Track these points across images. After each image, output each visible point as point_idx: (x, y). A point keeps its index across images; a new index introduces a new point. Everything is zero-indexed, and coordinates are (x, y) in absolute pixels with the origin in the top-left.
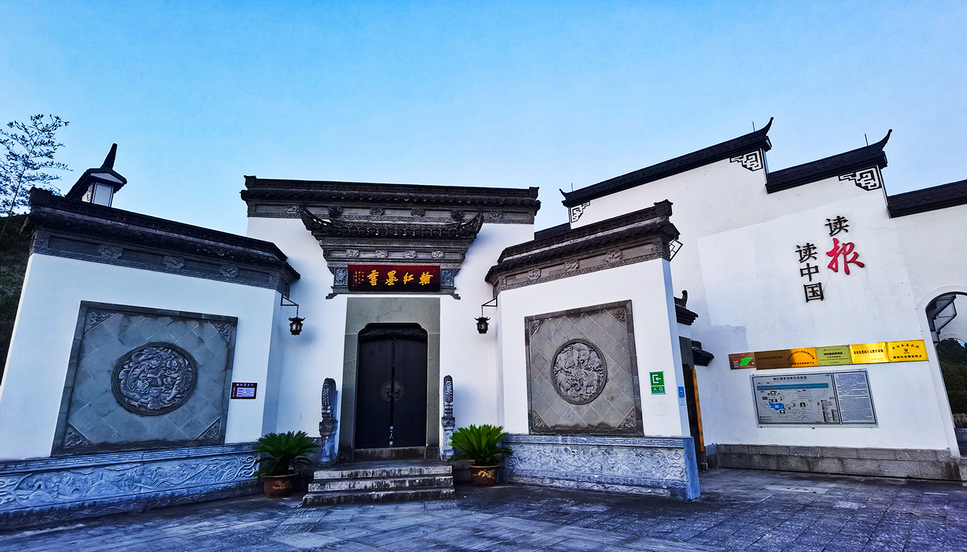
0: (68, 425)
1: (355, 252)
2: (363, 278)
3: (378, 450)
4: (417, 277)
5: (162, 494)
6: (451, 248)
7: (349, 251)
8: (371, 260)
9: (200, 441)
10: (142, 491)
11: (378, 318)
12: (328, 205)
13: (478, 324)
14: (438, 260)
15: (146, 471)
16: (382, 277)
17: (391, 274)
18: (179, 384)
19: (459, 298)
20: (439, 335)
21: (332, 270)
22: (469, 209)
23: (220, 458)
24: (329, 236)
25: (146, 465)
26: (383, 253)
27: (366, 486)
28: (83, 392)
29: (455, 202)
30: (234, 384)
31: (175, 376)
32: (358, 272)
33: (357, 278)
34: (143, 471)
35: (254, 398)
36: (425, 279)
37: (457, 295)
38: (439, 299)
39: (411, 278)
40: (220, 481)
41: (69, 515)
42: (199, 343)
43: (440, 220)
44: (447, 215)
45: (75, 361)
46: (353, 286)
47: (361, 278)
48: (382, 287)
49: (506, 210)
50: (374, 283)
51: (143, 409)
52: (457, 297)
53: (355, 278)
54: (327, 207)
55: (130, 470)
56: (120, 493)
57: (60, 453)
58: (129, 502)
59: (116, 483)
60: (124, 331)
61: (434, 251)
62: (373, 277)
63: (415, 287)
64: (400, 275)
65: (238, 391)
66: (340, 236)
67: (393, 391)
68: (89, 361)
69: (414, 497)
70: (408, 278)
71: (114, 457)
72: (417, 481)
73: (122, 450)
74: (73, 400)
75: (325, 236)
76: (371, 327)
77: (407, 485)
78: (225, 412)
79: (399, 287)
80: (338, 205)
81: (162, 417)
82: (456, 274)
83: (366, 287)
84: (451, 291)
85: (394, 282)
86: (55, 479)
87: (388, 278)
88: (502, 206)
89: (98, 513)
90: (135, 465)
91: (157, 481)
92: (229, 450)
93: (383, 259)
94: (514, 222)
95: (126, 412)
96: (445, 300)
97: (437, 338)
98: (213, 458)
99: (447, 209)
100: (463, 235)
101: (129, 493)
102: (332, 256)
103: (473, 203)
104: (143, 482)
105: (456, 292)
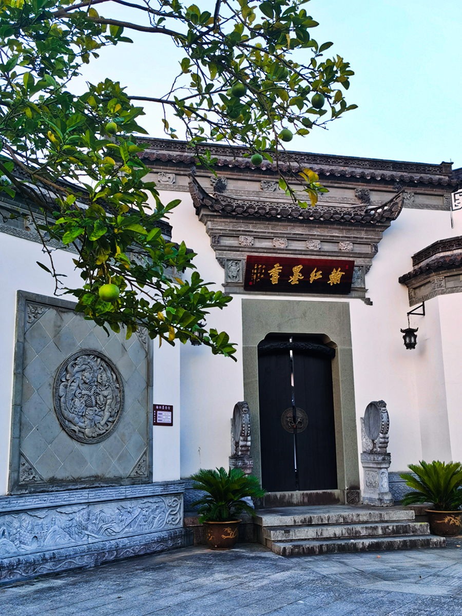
0: (21, 454)
1: (250, 239)
2: (263, 274)
3: (288, 493)
4: (326, 276)
5: (108, 544)
6: (362, 238)
7: (242, 238)
8: (268, 250)
9: (132, 478)
10: (90, 540)
11: (279, 326)
12: (210, 175)
13: (404, 337)
14: (347, 253)
15: (91, 515)
16: (286, 274)
17: (297, 269)
18: (110, 405)
19: (371, 304)
20: (351, 350)
21: (222, 262)
22: (376, 188)
23: (151, 500)
24: (220, 217)
25: (91, 507)
26: (282, 241)
27: (335, 534)
28: (31, 412)
29: (363, 179)
30: (155, 406)
31: (105, 393)
32: (258, 266)
33: (257, 273)
34: (89, 516)
35: (171, 424)
36: (335, 277)
37: (369, 299)
38: (347, 305)
39: (319, 276)
40: (153, 530)
41: (34, 569)
42: (123, 352)
43: (343, 200)
44: (350, 195)
45: (20, 370)
46: (251, 283)
47: (261, 274)
48: (284, 287)
49: (418, 191)
50: (275, 280)
51: (81, 435)
52: (369, 302)
53: (254, 273)
54: (210, 177)
55: (77, 514)
56: (72, 542)
57: (18, 490)
58: (82, 554)
59: (68, 530)
60: (58, 333)
61: (343, 241)
62: (275, 273)
63: (322, 288)
64: (306, 272)
65: (158, 415)
66: (234, 217)
67: (295, 421)
68: (32, 370)
69: (402, 546)
70: (315, 276)
71: (63, 497)
72: (391, 528)
73: (70, 487)
74: (23, 422)
75: (215, 216)
76: (271, 337)
77: (380, 532)
78: (151, 441)
79: (304, 287)
80: (222, 175)
81: (99, 445)
82: (366, 273)
83: (264, 286)
84: (361, 293)
85: (299, 280)
86: (16, 524)
87: (292, 275)
88: (415, 185)
89: (59, 568)
90: (81, 507)
91: (101, 527)
92: (159, 490)
93: (283, 250)
94: (428, 207)
95: (68, 439)
96: (355, 304)
97: (349, 353)
98: (145, 500)
99: (351, 186)
100: (378, 222)
101: (80, 543)
102: (222, 244)
103: (384, 181)
104: (90, 528)
105: (367, 296)
